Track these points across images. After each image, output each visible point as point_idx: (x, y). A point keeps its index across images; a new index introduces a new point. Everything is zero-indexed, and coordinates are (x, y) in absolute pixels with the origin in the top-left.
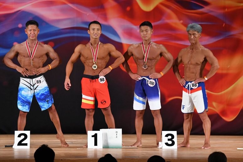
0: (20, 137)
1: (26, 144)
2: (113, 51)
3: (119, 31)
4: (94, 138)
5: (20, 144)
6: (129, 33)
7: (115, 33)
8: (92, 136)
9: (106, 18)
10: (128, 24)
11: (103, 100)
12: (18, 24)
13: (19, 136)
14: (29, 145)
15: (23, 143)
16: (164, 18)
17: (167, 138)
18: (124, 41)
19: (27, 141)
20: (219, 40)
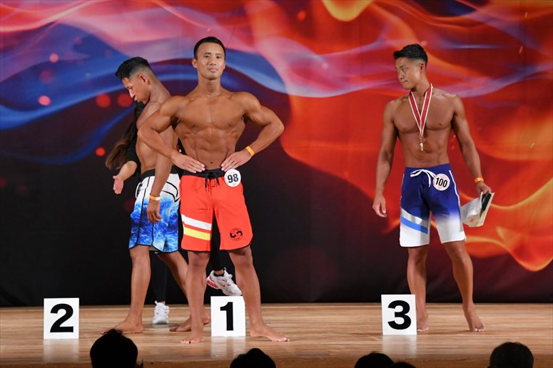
0: (56, 312)
1: (70, 329)
2: (254, 110)
3: (281, 68)
4: (225, 312)
5: (56, 328)
6: (304, 72)
7: (272, 72)
8: (222, 309)
9: (250, 38)
10: (300, 51)
11: (236, 229)
12: (49, 54)
13: (55, 310)
14: (76, 330)
15: (63, 325)
16: (383, 35)
17: (393, 311)
18: (294, 89)
19: (73, 322)
20: (511, 85)
